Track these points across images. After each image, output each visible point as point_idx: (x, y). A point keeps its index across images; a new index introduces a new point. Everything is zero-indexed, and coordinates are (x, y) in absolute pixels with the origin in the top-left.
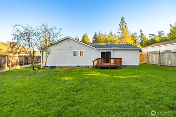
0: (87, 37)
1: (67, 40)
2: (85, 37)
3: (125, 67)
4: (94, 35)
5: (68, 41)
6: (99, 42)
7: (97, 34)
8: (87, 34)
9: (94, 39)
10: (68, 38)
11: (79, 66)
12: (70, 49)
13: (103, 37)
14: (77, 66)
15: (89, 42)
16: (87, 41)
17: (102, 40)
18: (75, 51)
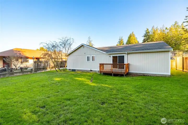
0: (134, 36)
1: (82, 47)
2: (132, 37)
3: (144, 75)
4: (145, 33)
5: (84, 48)
6: (152, 41)
7: (150, 30)
8: (134, 33)
9: (145, 38)
10: (82, 45)
11: (92, 71)
12: (85, 54)
13: (159, 32)
14: (91, 71)
15: (137, 42)
16: (133, 41)
17: (156, 36)
18: (88, 56)
